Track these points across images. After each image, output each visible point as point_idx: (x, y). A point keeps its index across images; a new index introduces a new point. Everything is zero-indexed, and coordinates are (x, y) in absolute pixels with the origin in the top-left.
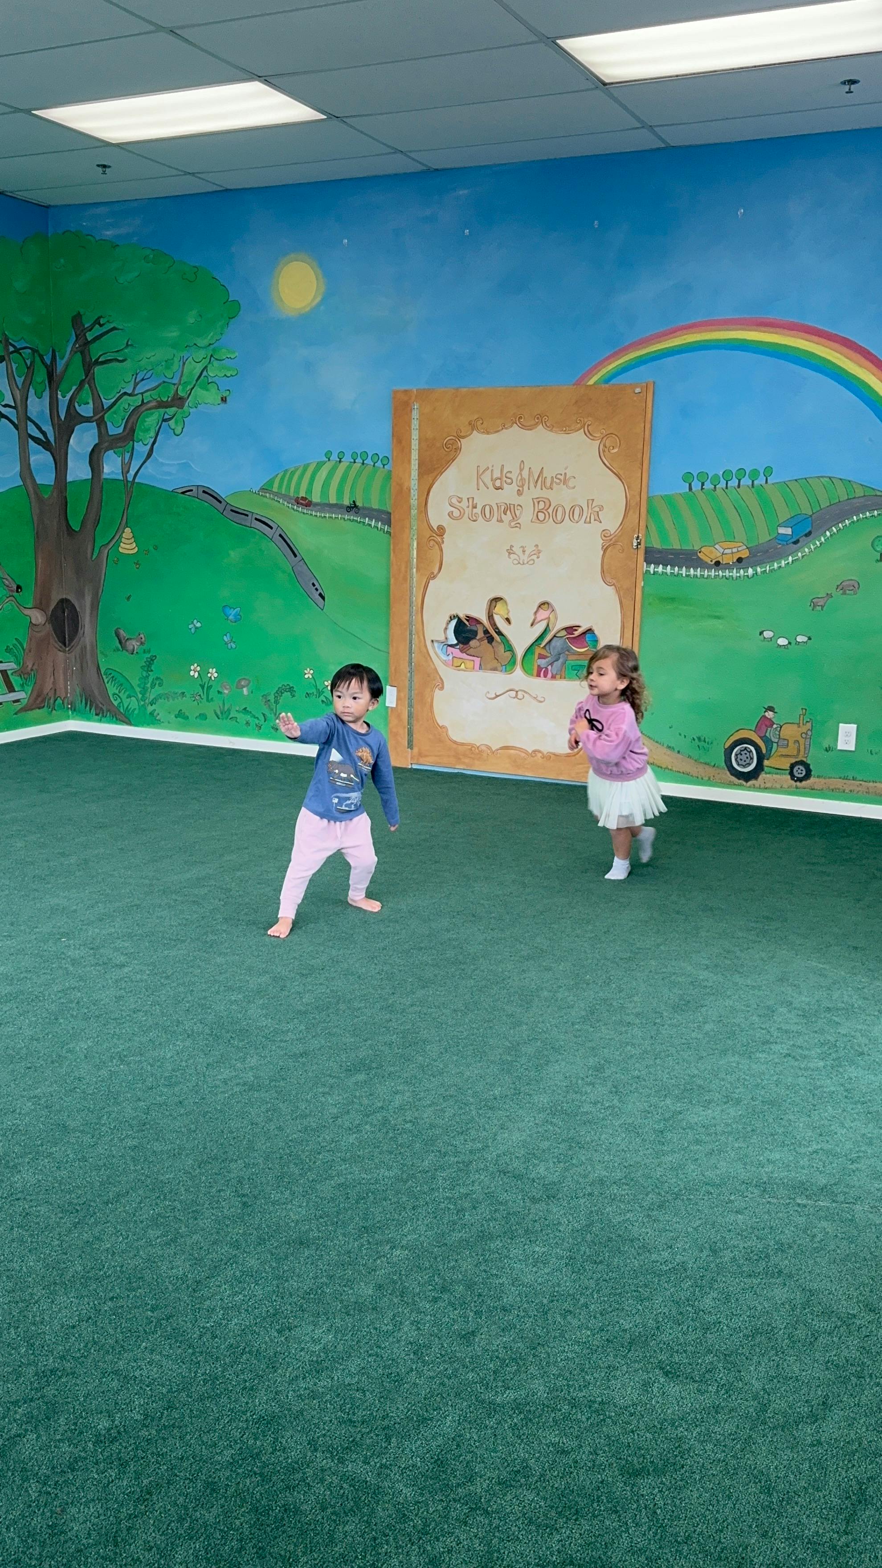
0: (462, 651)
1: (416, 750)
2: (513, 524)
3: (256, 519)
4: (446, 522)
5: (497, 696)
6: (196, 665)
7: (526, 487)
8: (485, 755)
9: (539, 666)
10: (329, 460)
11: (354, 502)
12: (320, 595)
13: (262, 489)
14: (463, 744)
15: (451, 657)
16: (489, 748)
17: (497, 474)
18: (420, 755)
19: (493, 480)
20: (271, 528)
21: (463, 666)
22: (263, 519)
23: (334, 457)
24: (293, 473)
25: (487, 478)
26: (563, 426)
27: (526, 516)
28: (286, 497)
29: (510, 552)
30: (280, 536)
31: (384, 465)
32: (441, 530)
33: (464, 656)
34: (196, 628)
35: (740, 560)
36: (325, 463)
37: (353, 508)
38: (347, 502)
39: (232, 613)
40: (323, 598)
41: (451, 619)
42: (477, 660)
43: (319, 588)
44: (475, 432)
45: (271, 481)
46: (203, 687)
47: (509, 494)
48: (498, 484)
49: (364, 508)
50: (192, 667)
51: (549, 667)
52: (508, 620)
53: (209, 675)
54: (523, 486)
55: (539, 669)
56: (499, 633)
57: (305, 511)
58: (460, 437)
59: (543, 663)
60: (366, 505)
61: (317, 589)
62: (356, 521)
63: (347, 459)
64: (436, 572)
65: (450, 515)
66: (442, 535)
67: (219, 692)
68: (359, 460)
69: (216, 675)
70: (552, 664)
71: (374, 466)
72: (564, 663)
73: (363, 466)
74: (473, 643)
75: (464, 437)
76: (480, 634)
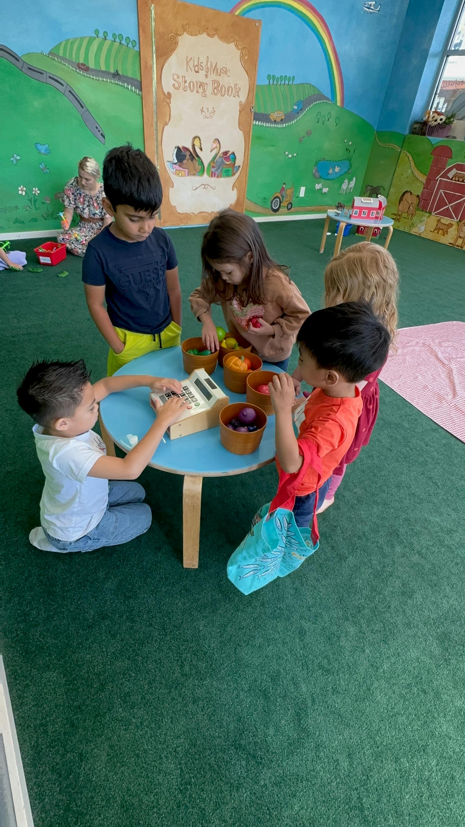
0: (180, 166)
1: (162, 220)
2: (203, 94)
3: (50, 77)
4: (172, 90)
5: (197, 188)
6: (22, 186)
7: (209, 73)
8: (192, 217)
9: (212, 172)
10: (98, 37)
11: (117, 71)
12: (102, 135)
13: (50, 53)
14: (183, 214)
15: (175, 170)
16: (194, 213)
17: (196, 63)
18: (164, 222)
19: (194, 66)
20: (62, 85)
21: (180, 174)
22: (55, 78)
23: (101, 35)
24: (73, 43)
25: (191, 64)
26: (225, 38)
27: (209, 89)
28: (70, 62)
29: (202, 111)
30: (70, 91)
31: (133, 47)
32: (169, 95)
33: (181, 169)
34: (17, 160)
35: (282, 120)
36: (96, 38)
37: (116, 75)
38: (112, 71)
39: (43, 149)
40: (104, 137)
41: (176, 148)
42: (187, 170)
43: (100, 130)
44: (185, 33)
45: (58, 46)
46: (30, 201)
47: (201, 77)
48: (196, 69)
49: (124, 76)
50: (20, 188)
51: (216, 172)
52: (201, 149)
53: (34, 192)
54: (208, 72)
55: (212, 173)
56: (197, 156)
57: (85, 74)
58: (178, 35)
59: (213, 170)
60: (125, 74)
61: (99, 131)
62: (119, 85)
63: (110, 37)
64: (167, 121)
65: (174, 85)
66: (170, 98)
67: (43, 203)
68: (117, 40)
69: (39, 192)
70: (217, 170)
71: (127, 46)
72: (222, 170)
73: (121, 46)
74: (185, 162)
75: (180, 35)
76: (188, 157)
